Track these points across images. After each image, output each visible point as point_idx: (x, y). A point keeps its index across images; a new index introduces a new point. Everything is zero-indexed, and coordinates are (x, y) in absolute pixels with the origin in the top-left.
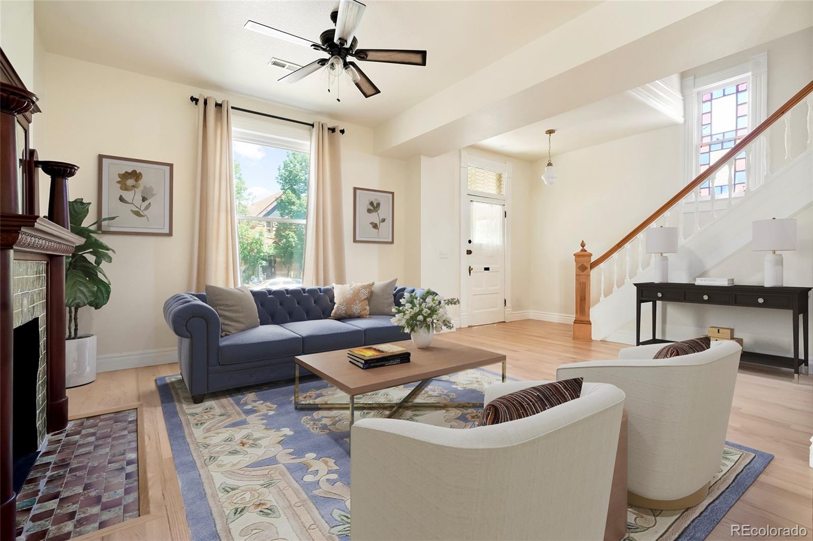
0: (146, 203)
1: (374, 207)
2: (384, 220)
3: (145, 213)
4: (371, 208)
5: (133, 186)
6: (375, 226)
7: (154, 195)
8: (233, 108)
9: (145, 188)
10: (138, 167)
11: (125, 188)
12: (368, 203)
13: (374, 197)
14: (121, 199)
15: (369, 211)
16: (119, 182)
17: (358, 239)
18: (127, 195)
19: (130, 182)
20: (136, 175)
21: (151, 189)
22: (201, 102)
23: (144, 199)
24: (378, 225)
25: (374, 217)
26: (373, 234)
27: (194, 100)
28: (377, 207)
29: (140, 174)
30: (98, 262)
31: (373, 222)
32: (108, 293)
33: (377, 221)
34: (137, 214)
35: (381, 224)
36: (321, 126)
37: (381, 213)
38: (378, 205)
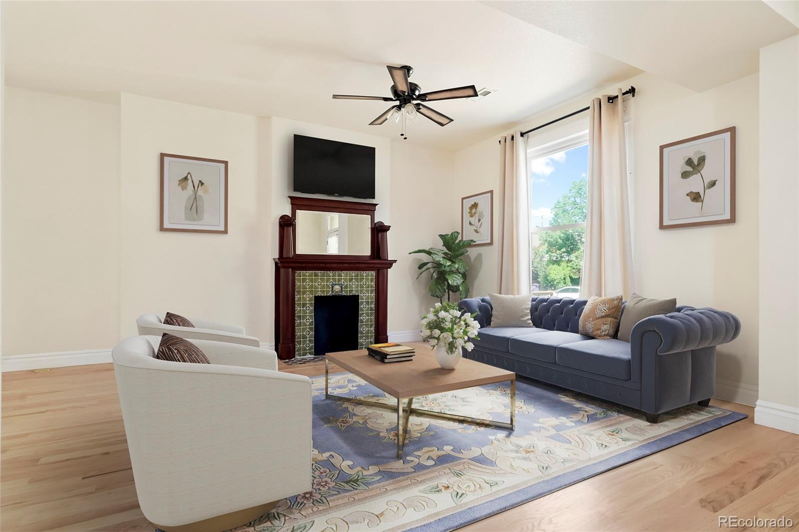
1: (694, 166)
2: (713, 184)
4: (689, 169)
6: (696, 197)
7: (483, 216)
10: (476, 199)
11: (472, 215)
12: (682, 162)
13: (691, 151)
14: (470, 223)
15: (685, 175)
16: (469, 213)
17: (666, 223)
18: (472, 220)
19: (474, 211)
20: (476, 205)
21: (482, 213)
22: (503, 142)
23: (479, 220)
24: (702, 196)
25: (695, 184)
26: (693, 212)
28: (698, 164)
31: (691, 192)
33: (699, 189)
34: (476, 231)
35: (707, 191)
37: (708, 172)
38: (702, 160)
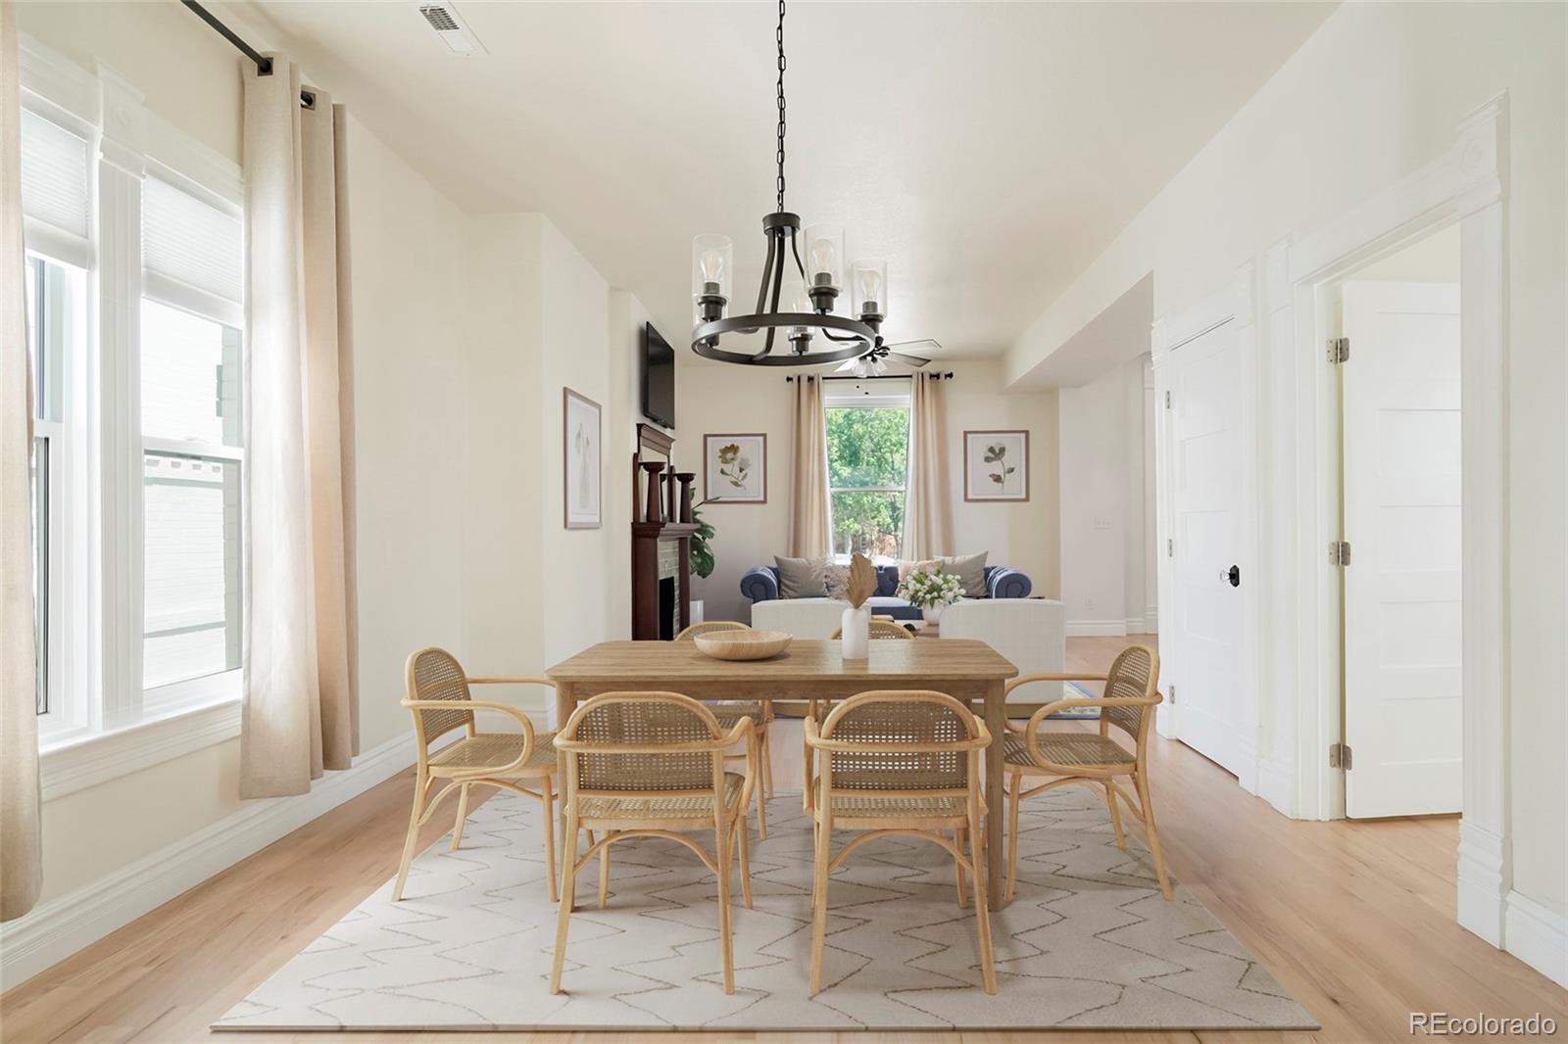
0: (744, 472)
1: (995, 454)
2: (1011, 470)
3: (743, 483)
4: (991, 455)
5: (732, 459)
6: (998, 479)
7: (749, 465)
8: (824, 378)
9: (742, 459)
10: (735, 441)
11: (725, 461)
12: (985, 449)
13: (995, 441)
14: (722, 472)
15: (988, 459)
16: (720, 457)
17: (970, 497)
18: (727, 468)
19: (730, 455)
20: (734, 449)
21: (747, 460)
22: (795, 380)
23: (741, 470)
24: (1003, 479)
25: (996, 468)
26: (994, 490)
27: (789, 379)
28: (1000, 453)
29: (738, 447)
30: (704, 538)
31: (993, 474)
32: (713, 564)
33: (1000, 472)
34: (736, 484)
35: (1007, 475)
36: (920, 376)
37: (1008, 460)
38: (1002, 450)
